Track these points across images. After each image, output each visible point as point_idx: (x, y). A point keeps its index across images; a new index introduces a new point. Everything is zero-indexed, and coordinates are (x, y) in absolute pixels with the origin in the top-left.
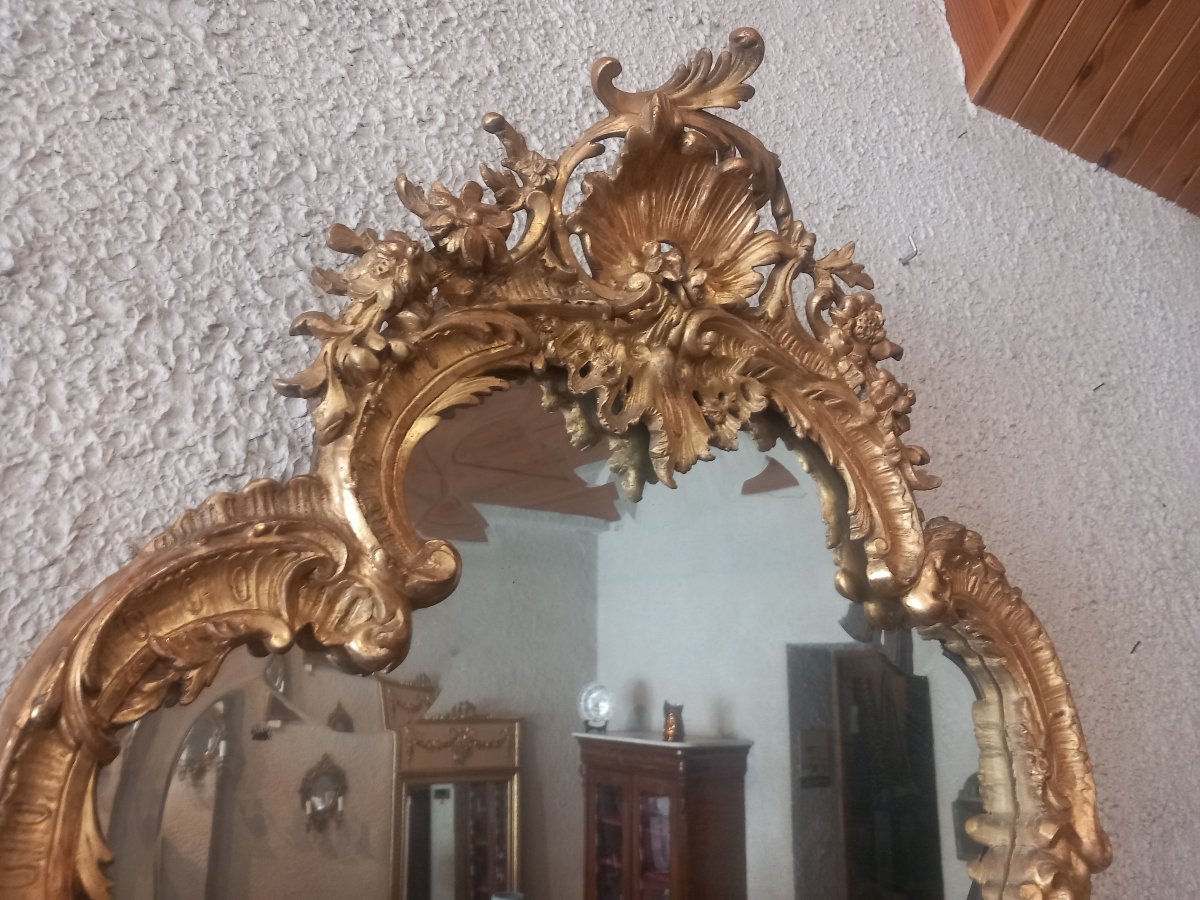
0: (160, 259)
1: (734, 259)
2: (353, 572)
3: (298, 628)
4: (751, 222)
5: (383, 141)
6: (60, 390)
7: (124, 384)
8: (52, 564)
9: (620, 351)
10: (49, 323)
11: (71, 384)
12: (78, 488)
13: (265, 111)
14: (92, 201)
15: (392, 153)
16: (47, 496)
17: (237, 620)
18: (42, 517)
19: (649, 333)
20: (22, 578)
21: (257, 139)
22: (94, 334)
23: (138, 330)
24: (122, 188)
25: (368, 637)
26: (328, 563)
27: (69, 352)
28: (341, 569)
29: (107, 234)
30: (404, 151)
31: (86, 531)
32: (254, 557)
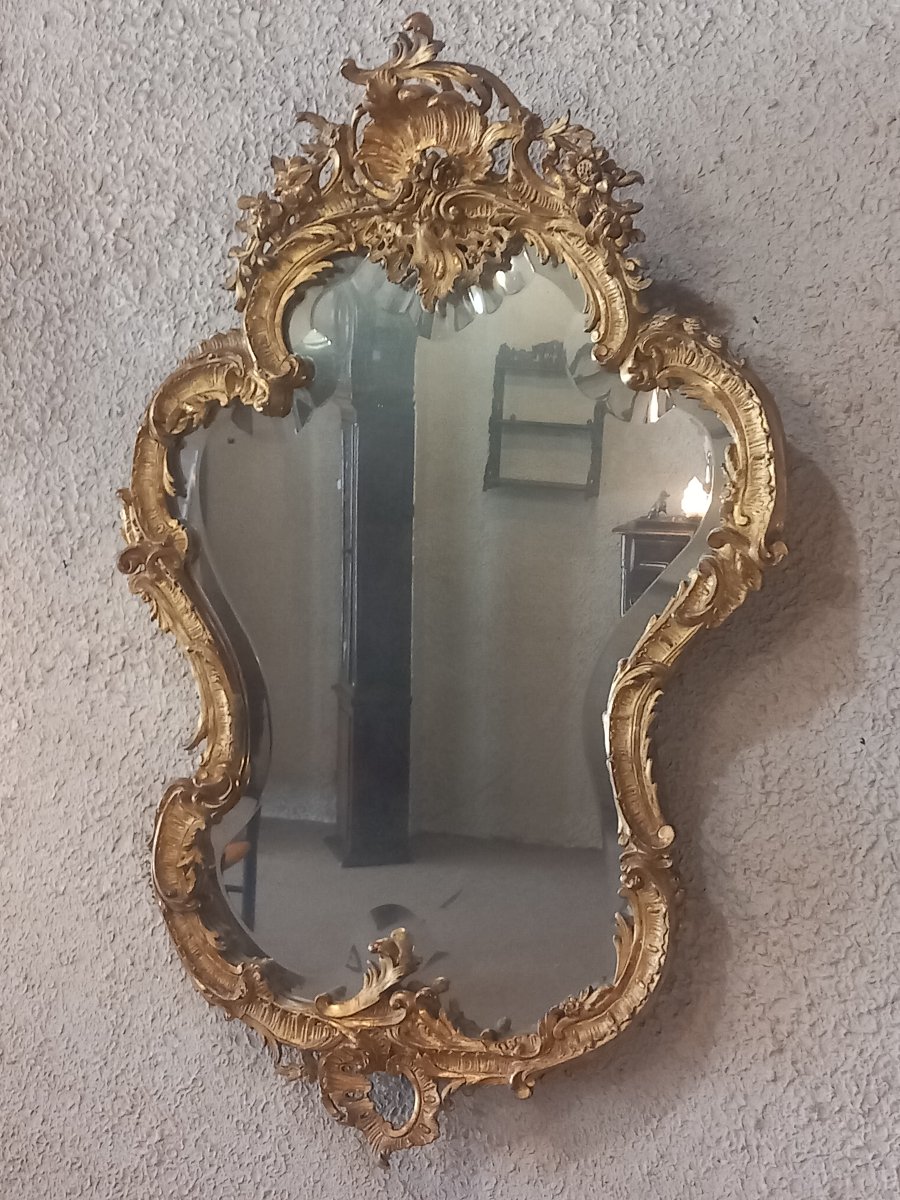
0: (236, 194)
2: (249, 373)
3: (232, 398)
6: (197, 279)
7: (222, 271)
10: (192, 244)
11: (201, 275)
12: (206, 327)
13: (290, 73)
14: (207, 169)
16: (194, 332)
17: (209, 394)
21: (284, 97)
22: (209, 246)
23: (227, 240)
24: (219, 156)
27: (200, 258)
28: (243, 373)
29: (212, 186)
32: (209, 369)
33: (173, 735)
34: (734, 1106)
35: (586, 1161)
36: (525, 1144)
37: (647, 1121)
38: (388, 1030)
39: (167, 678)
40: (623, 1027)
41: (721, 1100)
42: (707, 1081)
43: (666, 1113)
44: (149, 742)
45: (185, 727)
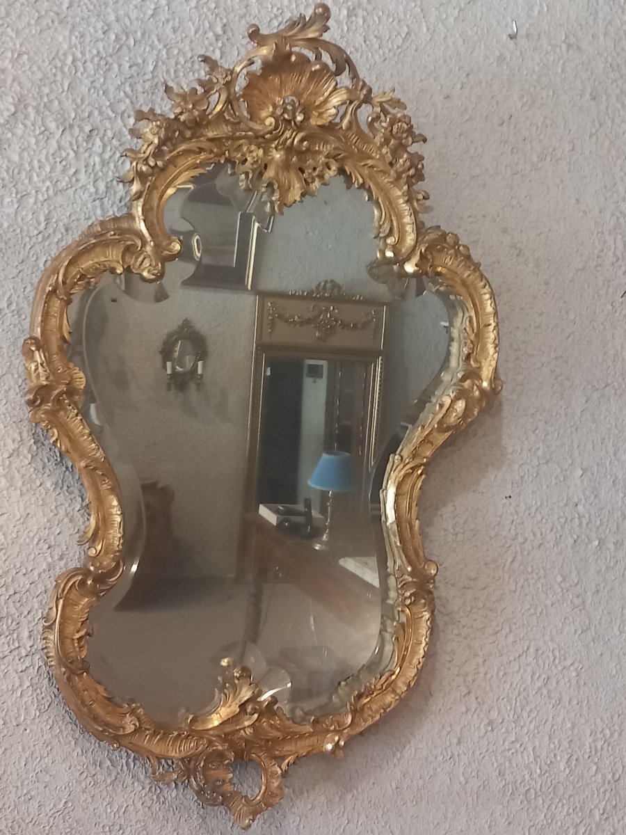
0: (67, 99)
1: (326, 101)
2: (143, 249)
3: (125, 267)
4: (334, 84)
5: (167, 16)
6: (36, 163)
7: (58, 160)
8: (40, 233)
9: (261, 152)
10: (30, 135)
11: (39, 161)
12: (45, 204)
13: (109, 10)
14: (40, 75)
15: (171, 23)
16: (35, 207)
17: (105, 263)
18: (35, 215)
19: (276, 142)
20: (30, 238)
21: (106, 28)
22: (46, 138)
23: (62, 134)
24: (51, 66)
25: (149, 272)
26: (135, 246)
27: (38, 147)
28: (139, 248)
29: (46, 90)
30: (177, 20)
31: (49, 221)
32: (110, 243)
33: (32, 535)
34: (444, 732)
35: (357, 790)
36: (317, 790)
37: (394, 755)
38: (242, 731)
39: (24, 489)
40: (402, 696)
41: (436, 731)
42: (428, 720)
43: (405, 748)
44: (10, 542)
45: (43, 527)
